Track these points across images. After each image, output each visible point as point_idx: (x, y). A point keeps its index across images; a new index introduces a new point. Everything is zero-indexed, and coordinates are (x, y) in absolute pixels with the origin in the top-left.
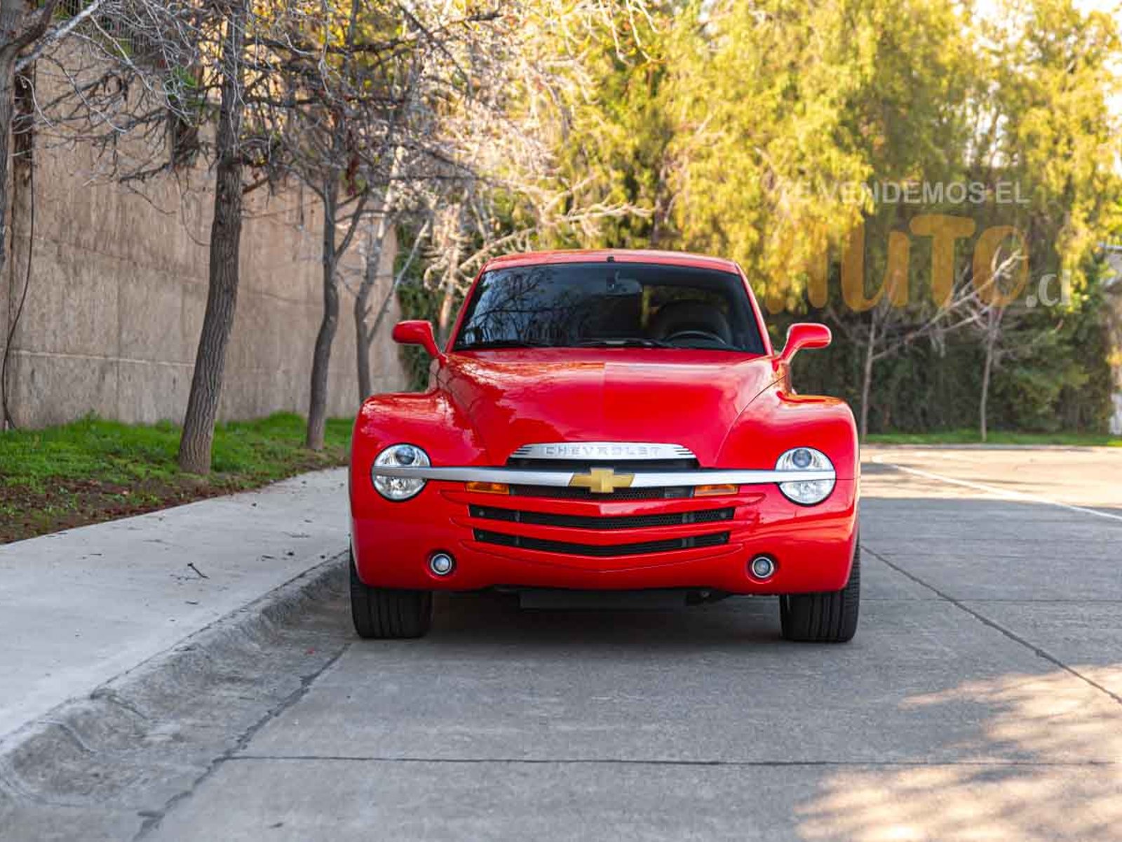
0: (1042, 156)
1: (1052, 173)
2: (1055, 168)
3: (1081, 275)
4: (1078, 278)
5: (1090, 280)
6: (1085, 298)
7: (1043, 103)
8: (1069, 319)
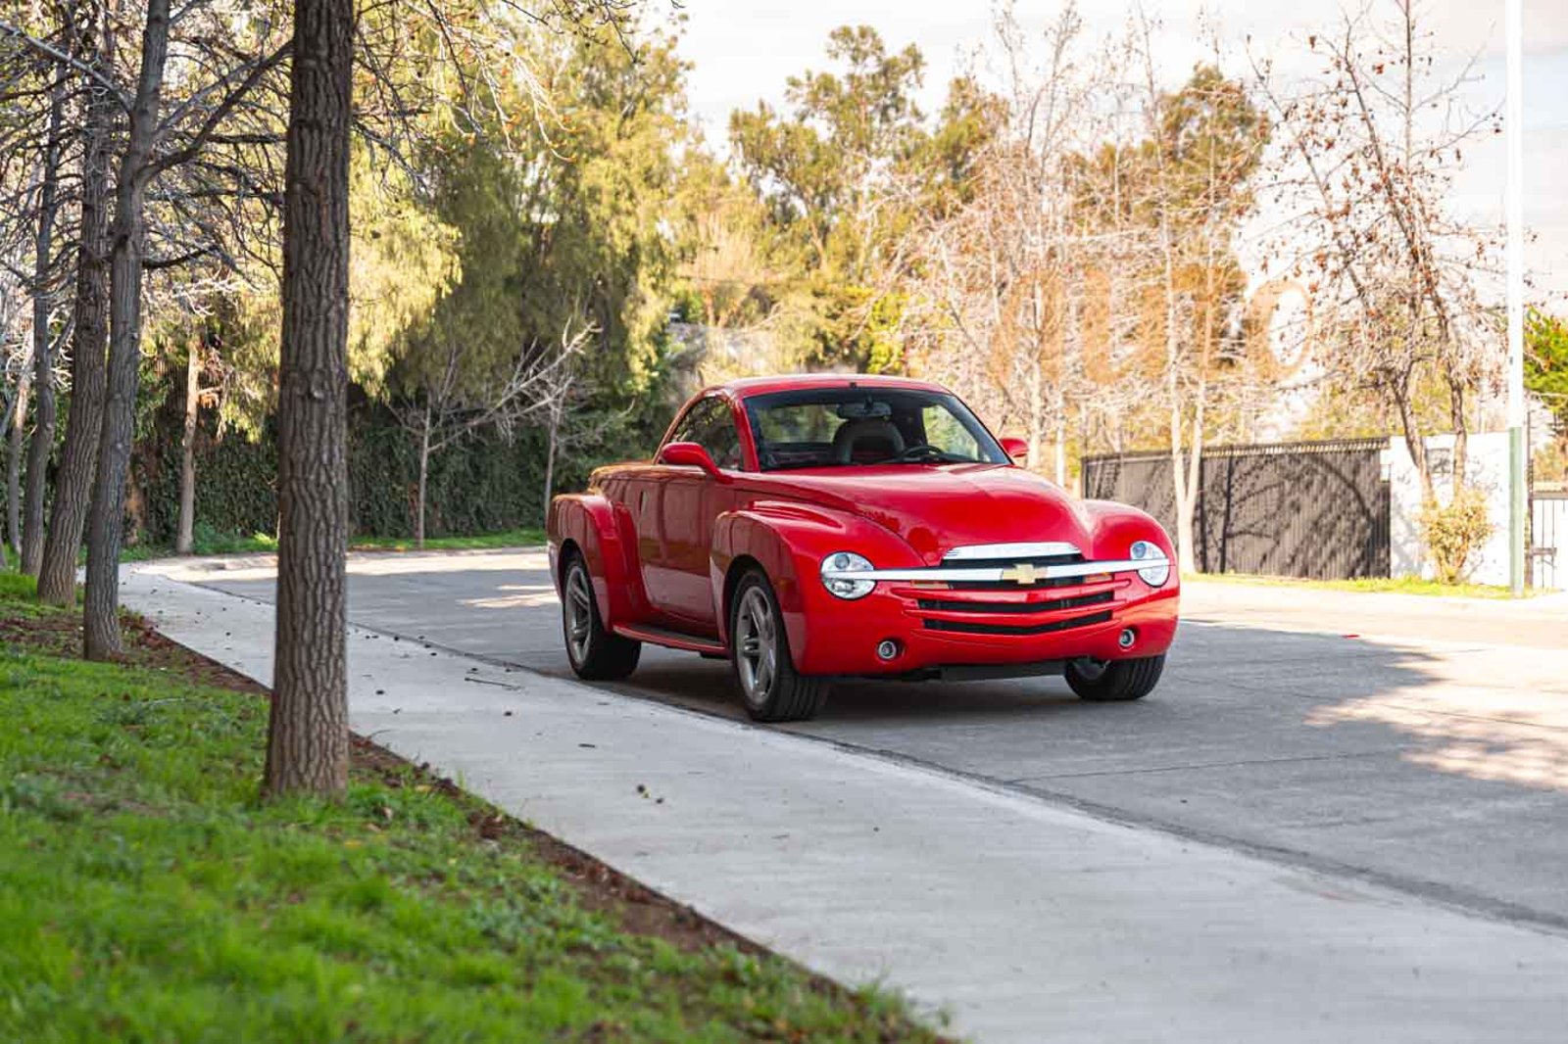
0: (605, 212)
1: (616, 233)
2: (618, 227)
3: (650, 349)
4: (647, 352)
5: (660, 354)
6: (655, 374)
7: (602, 151)
8: (641, 396)
